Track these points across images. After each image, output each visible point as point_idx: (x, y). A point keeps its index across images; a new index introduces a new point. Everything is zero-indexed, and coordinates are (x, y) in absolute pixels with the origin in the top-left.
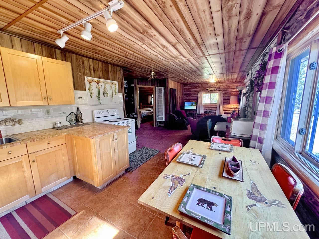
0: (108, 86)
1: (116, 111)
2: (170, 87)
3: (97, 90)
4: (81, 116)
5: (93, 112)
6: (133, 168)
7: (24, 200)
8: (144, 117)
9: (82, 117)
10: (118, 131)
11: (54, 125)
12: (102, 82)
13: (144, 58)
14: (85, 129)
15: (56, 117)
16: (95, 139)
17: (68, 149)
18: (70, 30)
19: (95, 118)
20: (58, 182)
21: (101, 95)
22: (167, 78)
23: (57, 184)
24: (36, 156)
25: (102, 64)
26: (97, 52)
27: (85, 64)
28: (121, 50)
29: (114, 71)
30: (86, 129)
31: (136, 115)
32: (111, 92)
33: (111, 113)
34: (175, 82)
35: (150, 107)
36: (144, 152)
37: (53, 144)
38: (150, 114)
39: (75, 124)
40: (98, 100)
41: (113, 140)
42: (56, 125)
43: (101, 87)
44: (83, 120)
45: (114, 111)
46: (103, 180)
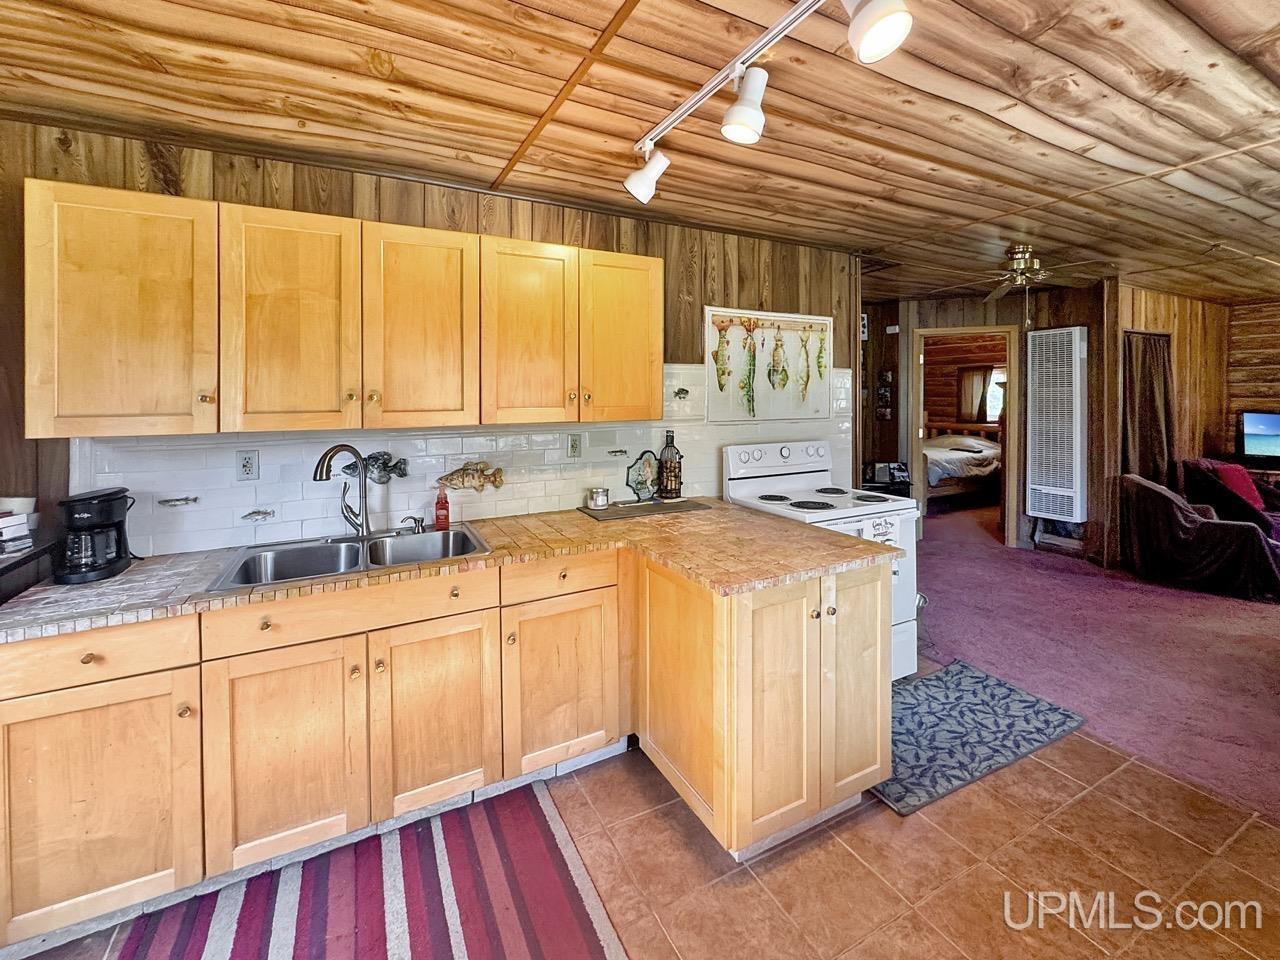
0: (791, 339)
1: (821, 452)
2: (1125, 323)
3: (745, 356)
4: (677, 470)
5: (724, 455)
6: (907, 790)
7: (468, 787)
8: (943, 482)
9: (680, 471)
10: (842, 568)
11: (585, 500)
12: (767, 324)
13: (992, 185)
14: (692, 529)
15: (596, 465)
16: (735, 597)
17: (621, 611)
18: (680, 126)
19: (730, 479)
20: (576, 744)
21: (761, 381)
22: (1109, 278)
23: (571, 751)
24: (521, 619)
25: (773, 250)
26: (759, 202)
27: (710, 257)
28: (875, 165)
29: (820, 270)
30: (695, 534)
31: (903, 471)
32: (802, 363)
33: (798, 461)
34: (1162, 297)
35: (975, 434)
36: (969, 698)
37: (577, 579)
38: (976, 471)
39: (652, 499)
40: (745, 401)
41: (819, 615)
42: (592, 498)
43: (763, 344)
44: (681, 483)
45: (811, 451)
46: (753, 820)
